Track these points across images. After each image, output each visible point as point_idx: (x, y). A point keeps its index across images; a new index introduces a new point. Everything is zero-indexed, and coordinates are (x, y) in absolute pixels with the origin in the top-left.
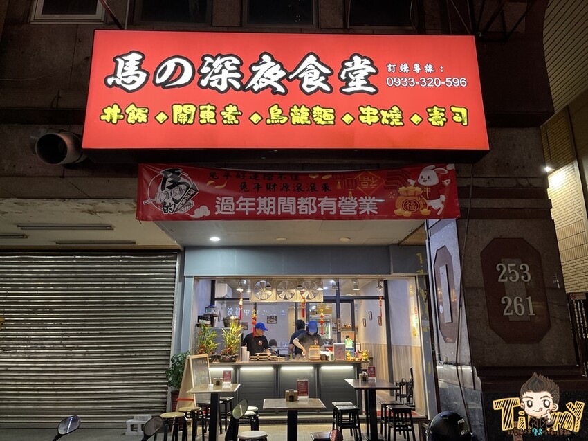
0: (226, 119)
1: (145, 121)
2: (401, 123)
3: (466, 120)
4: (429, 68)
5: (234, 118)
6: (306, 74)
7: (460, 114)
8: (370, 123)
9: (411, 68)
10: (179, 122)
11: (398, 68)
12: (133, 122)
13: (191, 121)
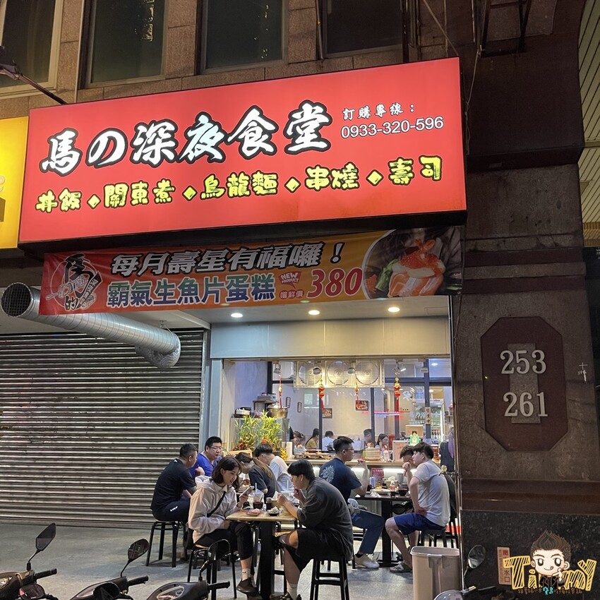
0: (159, 197)
1: (78, 207)
2: (356, 185)
3: (438, 174)
4: (396, 109)
5: (166, 195)
6: (246, 134)
7: (432, 166)
8: (318, 188)
9: (373, 111)
10: (110, 205)
11: (356, 114)
12: (66, 209)
13: (122, 203)
